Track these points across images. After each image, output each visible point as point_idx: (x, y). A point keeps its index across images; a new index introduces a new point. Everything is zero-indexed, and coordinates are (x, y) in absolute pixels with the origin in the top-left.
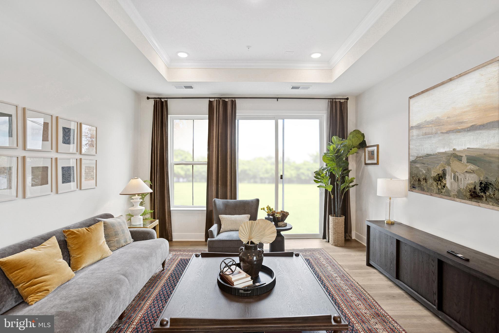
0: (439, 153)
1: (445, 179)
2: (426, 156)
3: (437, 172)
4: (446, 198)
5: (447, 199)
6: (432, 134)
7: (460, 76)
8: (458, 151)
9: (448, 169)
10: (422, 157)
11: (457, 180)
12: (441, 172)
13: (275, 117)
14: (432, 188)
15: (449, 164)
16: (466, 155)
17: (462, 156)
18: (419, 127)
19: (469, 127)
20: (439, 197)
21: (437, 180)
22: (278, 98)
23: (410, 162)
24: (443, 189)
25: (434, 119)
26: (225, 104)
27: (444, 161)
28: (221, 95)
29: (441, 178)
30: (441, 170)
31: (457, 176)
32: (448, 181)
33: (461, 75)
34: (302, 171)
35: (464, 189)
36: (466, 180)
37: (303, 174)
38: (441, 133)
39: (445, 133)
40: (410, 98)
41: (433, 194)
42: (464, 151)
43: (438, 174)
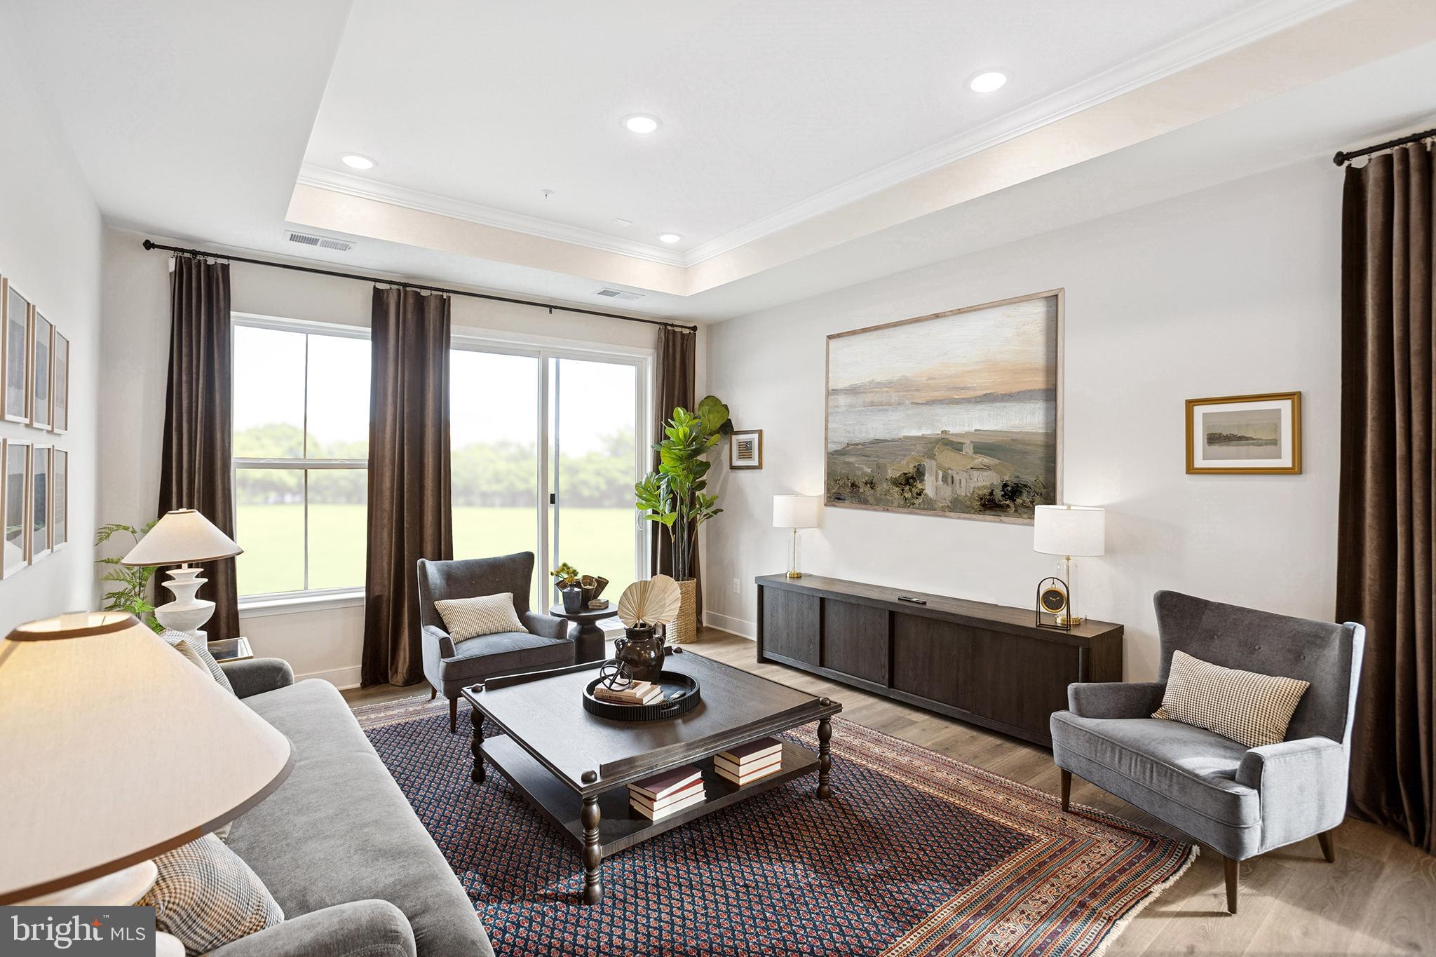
0: (906, 438)
1: (922, 481)
2: (871, 443)
3: (901, 471)
4: (922, 513)
5: (926, 515)
6: (889, 404)
7: (960, 312)
8: (952, 434)
9: (929, 465)
10: (864, 444)
11: (950, 481)
12: (911, 470)
13: (539, 352)
14: (890, 498)
15: (932, 456)
16: (971, 442)
17: (962, 444)
18: (853, 391)
19: (979, 397)
20: (905, 513)
21: (900, 484)
22: (551, 307)
23: (828, 453)
24: (917, 498)
25: (895, 379)
26: (421, 302)
27: (919, 451)
28: (407, 278)
29: (911, 481)
30: (911, 466)
31: (950, 476)
32: (930, 485)
33: (962, 311)
34: (582, 476)
35: (966, 496)
36: (972, 481)
37: (585, 483)
38: (912, 403)
39: (922, 404)
40: (830, 337)
41: (890, 508)
42: (968, 434)
43: (905, 474)
